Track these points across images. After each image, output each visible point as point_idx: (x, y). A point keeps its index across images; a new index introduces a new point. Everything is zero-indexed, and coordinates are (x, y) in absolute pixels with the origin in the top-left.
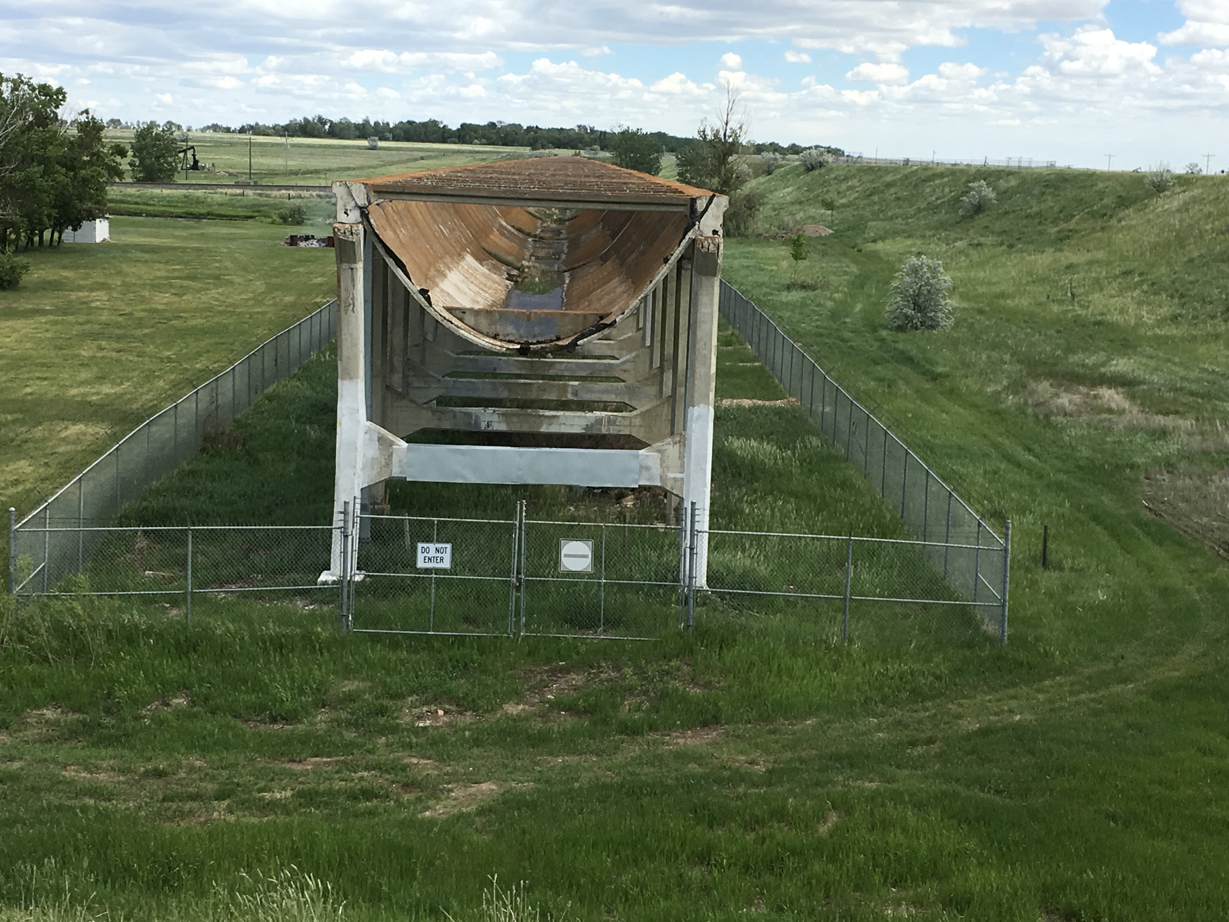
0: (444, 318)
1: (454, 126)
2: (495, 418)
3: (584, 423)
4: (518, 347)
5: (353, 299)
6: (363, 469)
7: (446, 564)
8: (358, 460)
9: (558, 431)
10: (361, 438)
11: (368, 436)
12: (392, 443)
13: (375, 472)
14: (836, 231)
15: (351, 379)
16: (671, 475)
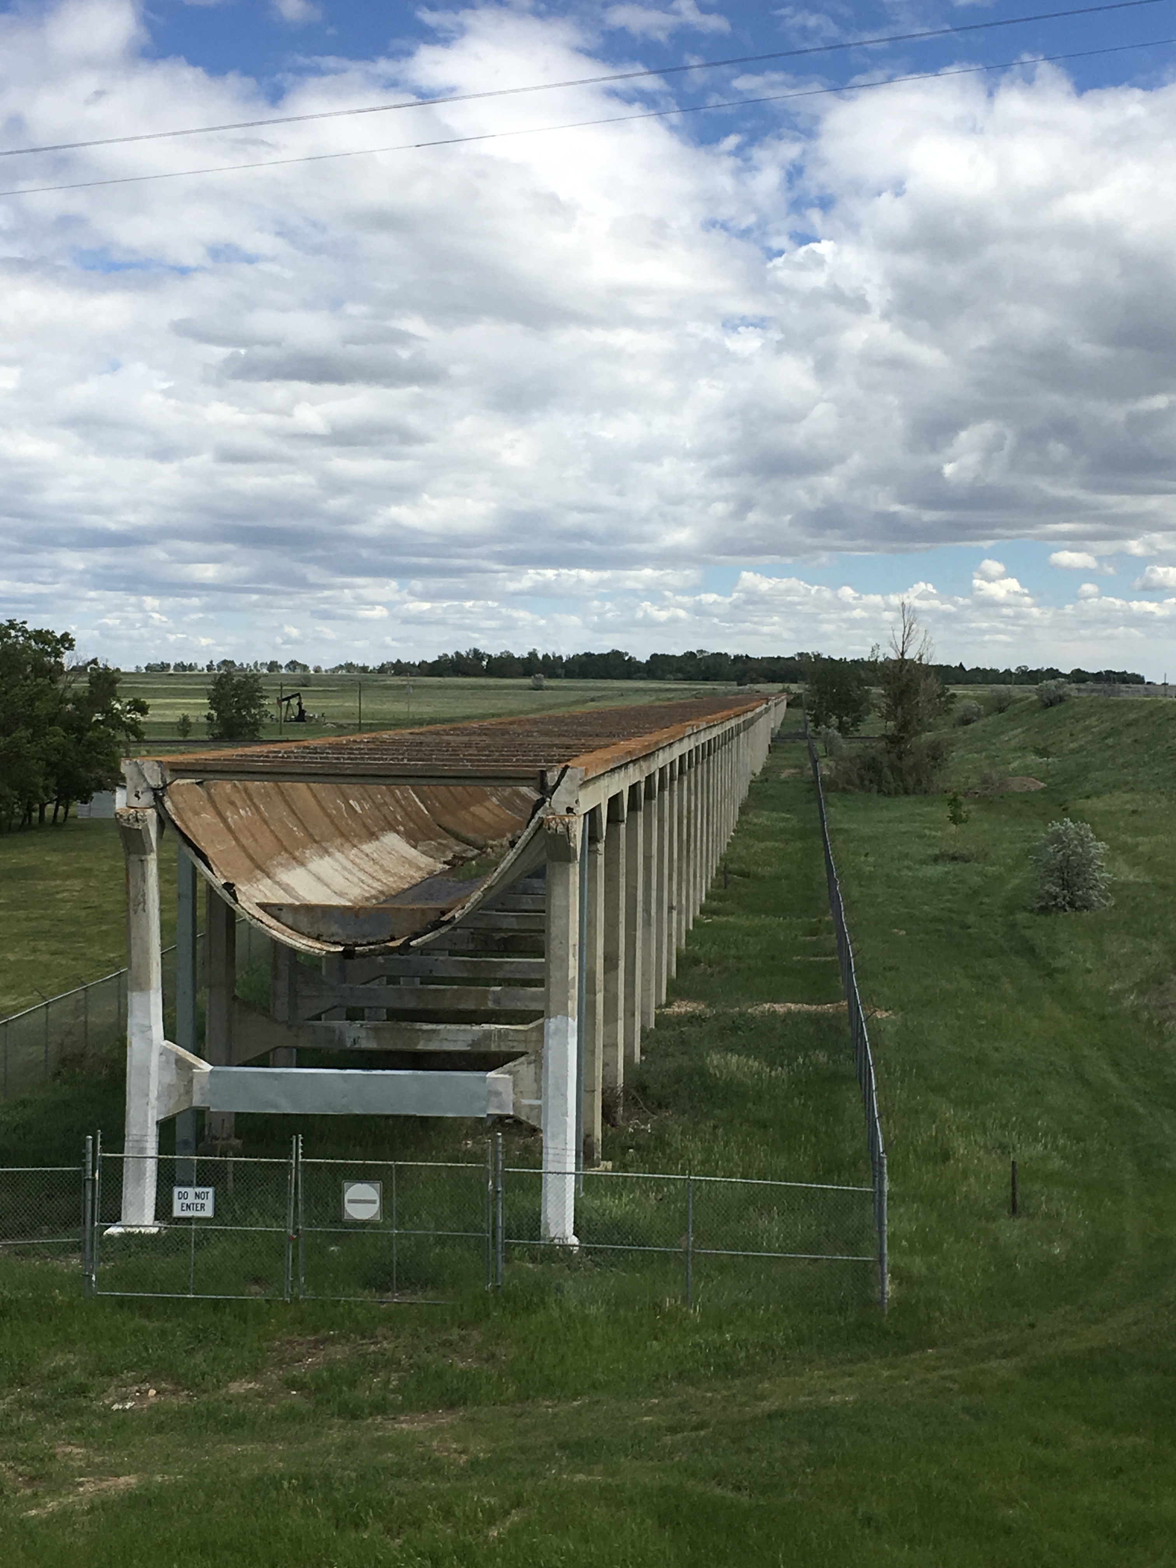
0: (254, 917)
1: (643, 657)
2: (363, 1033)
3: (469, 1038)
4: (341, 949)
5: (144, 896)
6: (158, 1098)
7: (208, 1212)
8: (151, 1087)
9: (438, 1048)
10: (155, 1061)
11: (164, 1058)
12: (192, 1066)
13: (172, 1101)
14: (1049, 784)
15: (142, 990)
16: (525, 1102)
